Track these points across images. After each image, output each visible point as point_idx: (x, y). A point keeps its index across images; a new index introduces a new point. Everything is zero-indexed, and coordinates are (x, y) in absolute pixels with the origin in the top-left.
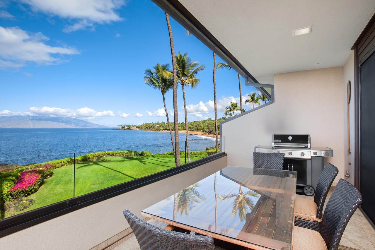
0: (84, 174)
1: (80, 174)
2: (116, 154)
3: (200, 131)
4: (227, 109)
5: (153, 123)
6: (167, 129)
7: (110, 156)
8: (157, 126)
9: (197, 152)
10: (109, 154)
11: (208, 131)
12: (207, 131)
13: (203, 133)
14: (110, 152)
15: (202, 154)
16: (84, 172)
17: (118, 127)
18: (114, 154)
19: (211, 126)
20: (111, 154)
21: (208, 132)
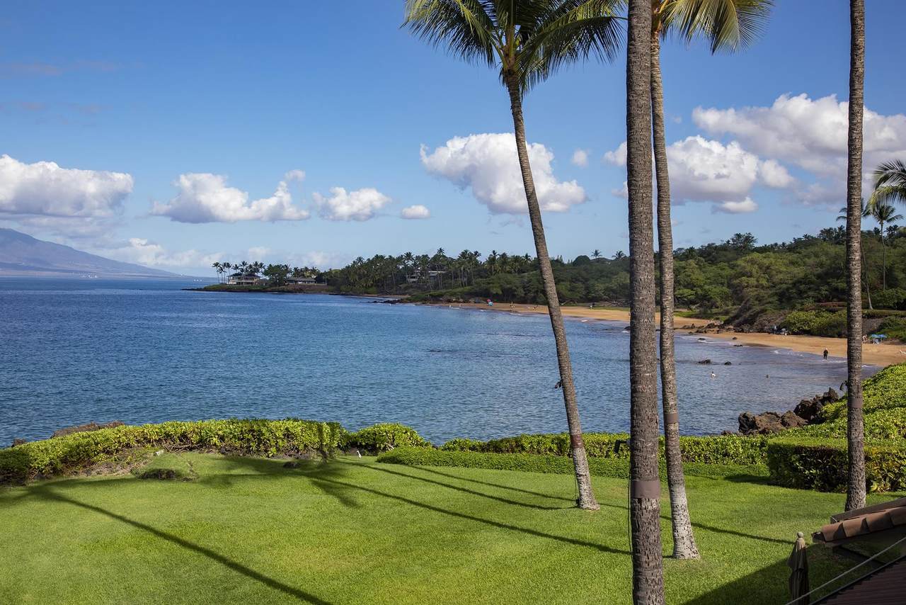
0: (45, 560)
1: (20, 558)
2: (222, 438)
3: (685, 311)
4: (885, 179)
5: (414, 255)
6: (494, 291)
7: (191, 449)
8: (435, 273)
9: (698, 443)
10: (184, 436)
11: (734, 312)
12: (727, 313)
13: (705, 323)
14: (188, 426)
15: (726, 454)
16: (45, 550)
17: (214, 276)
18: (215, 440)
19: (753, 281)
20: (195, 438)
21: (736, 317)
